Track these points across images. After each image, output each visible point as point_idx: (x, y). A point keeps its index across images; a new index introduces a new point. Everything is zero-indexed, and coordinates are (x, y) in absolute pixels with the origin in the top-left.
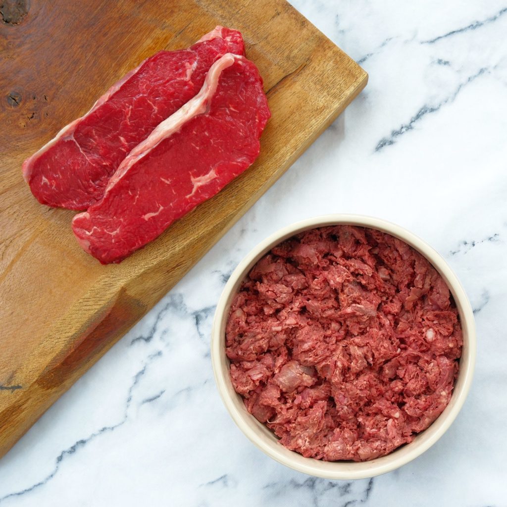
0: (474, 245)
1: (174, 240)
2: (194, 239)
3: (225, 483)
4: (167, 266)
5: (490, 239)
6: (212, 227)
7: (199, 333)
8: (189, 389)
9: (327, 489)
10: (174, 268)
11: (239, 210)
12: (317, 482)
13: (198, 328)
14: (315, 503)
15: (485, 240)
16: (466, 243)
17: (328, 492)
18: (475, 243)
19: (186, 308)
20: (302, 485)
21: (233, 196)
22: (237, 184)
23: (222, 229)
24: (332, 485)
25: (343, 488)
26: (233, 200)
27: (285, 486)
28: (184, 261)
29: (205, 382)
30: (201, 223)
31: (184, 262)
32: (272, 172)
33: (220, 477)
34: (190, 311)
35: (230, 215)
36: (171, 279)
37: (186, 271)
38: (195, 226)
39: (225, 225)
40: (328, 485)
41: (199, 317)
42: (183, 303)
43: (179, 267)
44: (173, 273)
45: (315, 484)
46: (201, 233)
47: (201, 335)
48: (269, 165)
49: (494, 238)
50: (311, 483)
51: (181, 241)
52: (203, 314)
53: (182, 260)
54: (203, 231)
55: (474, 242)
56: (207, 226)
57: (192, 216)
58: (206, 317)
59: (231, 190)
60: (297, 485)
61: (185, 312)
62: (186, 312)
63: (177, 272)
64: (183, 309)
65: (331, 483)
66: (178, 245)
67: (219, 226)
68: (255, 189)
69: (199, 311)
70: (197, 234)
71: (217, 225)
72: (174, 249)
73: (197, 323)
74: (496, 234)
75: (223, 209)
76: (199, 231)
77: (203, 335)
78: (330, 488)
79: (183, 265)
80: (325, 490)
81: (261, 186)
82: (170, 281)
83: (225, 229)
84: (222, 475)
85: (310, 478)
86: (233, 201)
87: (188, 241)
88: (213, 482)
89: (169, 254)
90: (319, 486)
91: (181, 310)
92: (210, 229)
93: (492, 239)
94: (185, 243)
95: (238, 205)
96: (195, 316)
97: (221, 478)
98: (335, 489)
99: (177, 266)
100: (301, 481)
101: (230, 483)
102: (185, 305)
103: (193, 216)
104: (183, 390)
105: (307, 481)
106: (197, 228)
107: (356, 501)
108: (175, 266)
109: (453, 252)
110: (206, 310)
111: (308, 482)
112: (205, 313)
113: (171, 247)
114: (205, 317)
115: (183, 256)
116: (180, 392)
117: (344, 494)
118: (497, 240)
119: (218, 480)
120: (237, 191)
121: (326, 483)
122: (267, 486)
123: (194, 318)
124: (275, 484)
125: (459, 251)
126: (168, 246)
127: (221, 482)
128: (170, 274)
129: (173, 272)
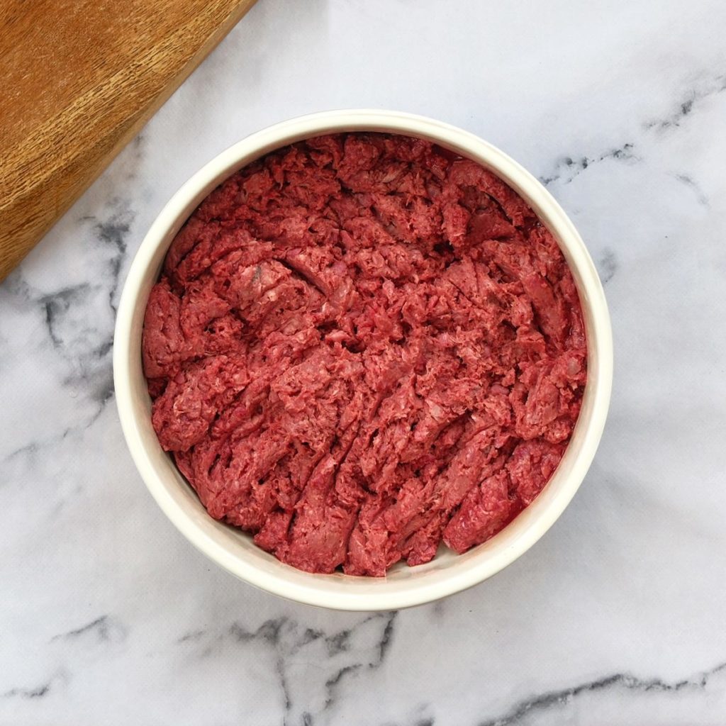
0: (585, 165)
1: (21, 171)
2: (59, 169)
3: (103, 634)
4: (9, 223)
5: (616, 153)
6: (93, 144)
7: (53, 338)
8: (32, 448)
9: (304, 643)
10: (23, 225)
11: (143, 111)
12: (284, 629)
13: (50, 330)
14: (280, 672)
15: (607, 155)
16: (570, 162)
17: (304, 648)
18: (588, 162)
19: (27, 290)
20: (253, 636)
21: (130, 85)
22: (139, 61)
23: (111, 147)
24: (313, 635)
25: (333, 641)
26: (132, 91)
27: (221, 638)
28: (41, 211)
29: (65, 435)
30: (73, 137)
31: (40, 214)
32: (203, 37)
33: (92, 620)
34: (34, 296)
35: (128, 120)
36: (15, 247)
37: (43, 230)
38: (60, 144)
39: (118, 140)
40: (306, 634)
41: (52, 308)
42: (22, 279)
43: (30, 224)
44: (19, 236)
45: (279, 634)
46: (71, 158)
47: (57, 342)
48: (199, 22)
49: (625, 151)
50: (272, 631)
51: (35, 173)
52: (60, 302)
53: (37, 210)
54: (77, 153)
55: (585, 161)
56: (83, 144)
57: (53, 125)
58: (67, 307)
59: (127, 72)
60: (244, 636)
61: (25, 298)
62: (28, 297)
63: (28, 234)
64: (21, 291)
65: (310, 631)
66: (29, 181)
67: (106, 141)
68: (173, 69)
69: (52, 296)
70: (65, 160)
71: (102, 140)
72: (22, 189)
73: (49, 319)
74: (627, 145)
75: (115, 108)
76: (69, 153)
77: (61, 342)
78: (308, 642)
79: (39, 220)
80: (300, 645)
81: (184, 62)
82: (14, 251)
83: (117, 147)
84: (97, 616)
85: (270, 621)
86: (133, 94)
87: (49, 173)
88: (79, 632)
89: (12, 200)
90: (286, 638)
91: (17, 293)
92: (89, 148)
93: (619, 154)
94: (43, 177)
95: (142, 100)
96: (44, 305)
97: (96, 622)
98: (319, 643)
99: (28, 221)
100: (253, 627)
101: (113, 632)
102: (24, 282)
103: (56, 125)
104: (20, 450)
105: (263, 627)
106: (64, 147)
107: (360, 665)
108: (24, 221)
109: (546, 179)
110: (67, 294)
111: (266, 630)
112: (65, 299)
113: (15, 186)
114: (64, 308)
115: (39, 203)
116: (16, 453)
117: (336, 653)
118: (631, 156)
119: (89, 627)
120: (138, 73)
121: (301, 631)
122: (185, 638)
123: (43, 308)
124: (200, 633)
125: (557, 177)
126: (11, 185)
127: (95, 631)
128: (14, 238)
129: (20, 233)
